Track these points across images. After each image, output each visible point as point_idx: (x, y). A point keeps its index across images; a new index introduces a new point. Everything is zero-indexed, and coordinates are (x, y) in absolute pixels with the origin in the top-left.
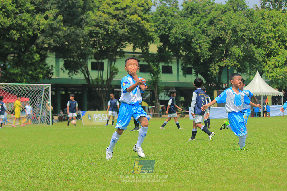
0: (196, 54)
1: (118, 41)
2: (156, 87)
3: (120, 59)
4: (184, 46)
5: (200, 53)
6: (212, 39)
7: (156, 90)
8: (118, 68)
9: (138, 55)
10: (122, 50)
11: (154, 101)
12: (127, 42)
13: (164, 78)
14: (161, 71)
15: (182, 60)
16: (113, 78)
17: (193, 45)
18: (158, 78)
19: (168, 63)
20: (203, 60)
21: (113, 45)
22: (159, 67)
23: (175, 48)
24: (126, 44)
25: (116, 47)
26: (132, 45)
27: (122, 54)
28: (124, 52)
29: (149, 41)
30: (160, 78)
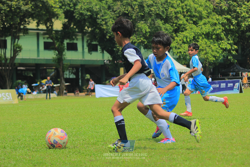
0: (102, 30)
1: (22, 17)
2: (61, 64)
3: (23, 37)
4: (89, 23)
5: (106, 29)
6: (118, 15)
7: (61, 67)
8: (21, 46)
9: (42, 32)
10: (26, 27)
11: (59, 80)
12: (30, 19)
13: (69, 56)
14: (66, 48)
15: (87, 37)
16: (16, 56)
17: (99, 21)
18: (63, 56)
19: (74, 39)
20: (109, 37)
21: (16, 22)
22: (64, 44)
23: (80, 24)
24: (30, 21)
25: (20, 24)
26: (35, 22)
27: (26, 31)
28: (28, 29)
29: (54, 18)
30: (65, 55)
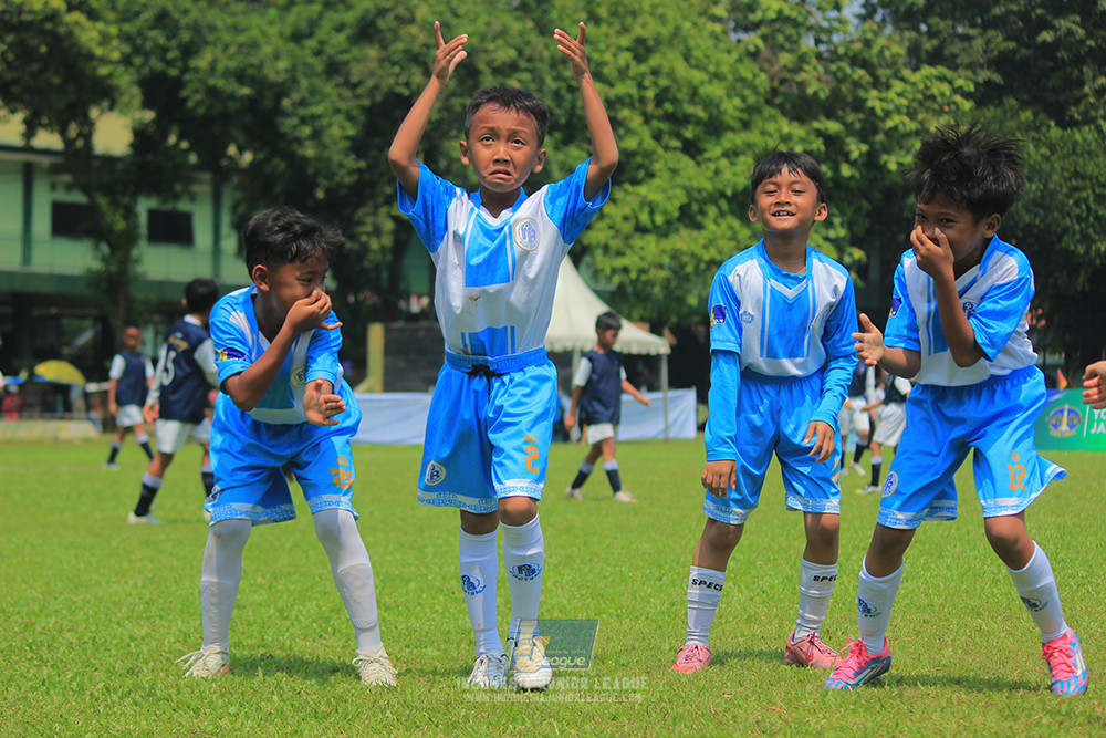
0: (297, 164)
2: (122, 298)
4: (245, 127)
5: (314, 158)
6: (367, 102)
7: (121, 312)
9: (45, 161)
13: (160, 264)
14: (144, 231)
15: (239, 187)
17: (288, 124)
18: (130, 264)
19: (177, 197)
20: (328, 191)
22: (136, 216)
23: (209, 131)
26: (20, 116)
29: (96, 102)
30: (138, 261)
